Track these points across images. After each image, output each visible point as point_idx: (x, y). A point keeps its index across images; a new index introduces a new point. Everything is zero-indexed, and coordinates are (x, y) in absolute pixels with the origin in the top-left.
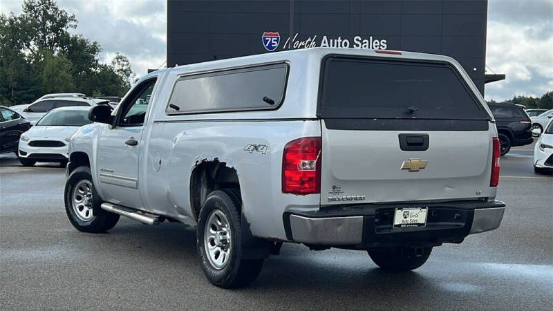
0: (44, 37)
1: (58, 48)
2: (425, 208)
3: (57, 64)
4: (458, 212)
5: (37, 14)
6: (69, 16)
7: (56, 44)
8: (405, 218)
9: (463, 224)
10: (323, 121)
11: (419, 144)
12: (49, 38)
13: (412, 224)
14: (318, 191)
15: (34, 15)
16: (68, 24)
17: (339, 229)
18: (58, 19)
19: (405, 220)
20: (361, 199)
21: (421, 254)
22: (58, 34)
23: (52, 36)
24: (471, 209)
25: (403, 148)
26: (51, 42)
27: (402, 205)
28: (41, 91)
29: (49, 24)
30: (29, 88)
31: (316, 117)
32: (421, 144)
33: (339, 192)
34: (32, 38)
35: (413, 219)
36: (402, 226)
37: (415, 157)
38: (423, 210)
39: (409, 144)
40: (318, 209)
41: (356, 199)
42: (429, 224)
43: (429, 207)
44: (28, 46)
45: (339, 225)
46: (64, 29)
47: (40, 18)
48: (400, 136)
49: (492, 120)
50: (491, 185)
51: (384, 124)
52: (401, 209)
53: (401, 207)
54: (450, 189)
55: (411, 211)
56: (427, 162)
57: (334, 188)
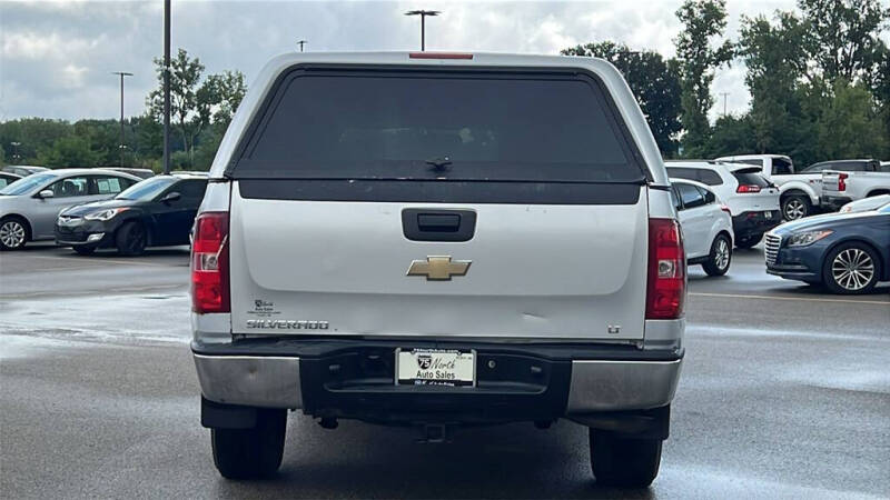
0: (834, 52)
1: (861, 72)
2: (469, 352)
3: (845, 101)
4: (537, 364)
5: (823, 10)
6: (882, 10)
7: (857, 63)
8: (424, 367)
9: (544, 389)
10: (236, 184)
12: (844, 52)
13: (443, 381)
14: (225, 307)
15: (816, 12)
16: (880, 25)
17: (251, 377)
18: (862, 17)
19: (422, 371)
20: (318, 326)
21: (439, 436)
22: (861, 45)
23: (850, 48)
25: (409, 235)
26: (847, 62)
27: (410, 344)
28: (815, 152)
29: (844, 27)
30: (793, 149)
31: (221, 177)
32: (455, 229)
33: (269, 312)
34: (813, 56)
35: (442, 371)
36: (418, 383)
37: (438, 252)
38: (465, 355)
39: (422, 228)
40: (230, 341)
41: (308, 326)
42: (482, 382)
43: (478, 351)
44: (804, 69)
45: (252, 370)
46: (873, 34)
47: (828, 17)
48: (404, 212)
49: (652, 184)
50: (648, 316)
51: (370, 189)
52: (410, 350)
53: (408, 347)
54: (535, 318)
55: (435, 356)
56: (470, 264)
57: (258, 303)
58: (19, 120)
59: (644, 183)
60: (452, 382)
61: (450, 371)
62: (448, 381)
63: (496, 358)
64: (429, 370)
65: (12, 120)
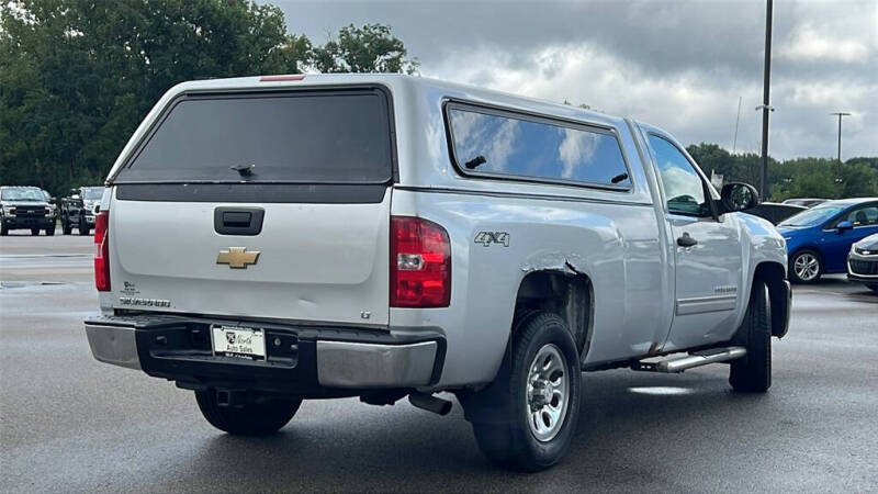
2: (259, 330)
8: (231, 342)
10: (115, 188)
11: (244, 225)
13: (244, 355)
14: (107, 286)
17: (113, 343)
19: (231, 345)
20: (163, 304)
24: (310, 339)
25: (218, 229)
27: (219, 321)
32: (246, 224)
33: (133, 292)
35: (244, 345)
36: (228, 355)
37: (237, 244)
38: (257, 333)
39: (227, 224)
41: (157, 304)
42: (270, 358)
43: (266, 331)
45: (113, 337)
48: (217, 211)
49: (396, 185)
50: (392, 304)
51: (196, 191)
52: (219, 327)
53: (218, 324)
54: (308, 303)
55: (238, 333)
56: (258, 255)
57: (126, 284)
58: (796, 160)
59: (390, 183)
60: (251, 356)
61: (249, 347)
62: (248, 355)
63: (280, 336)
64: (235, 345)
65: (789, 160)
